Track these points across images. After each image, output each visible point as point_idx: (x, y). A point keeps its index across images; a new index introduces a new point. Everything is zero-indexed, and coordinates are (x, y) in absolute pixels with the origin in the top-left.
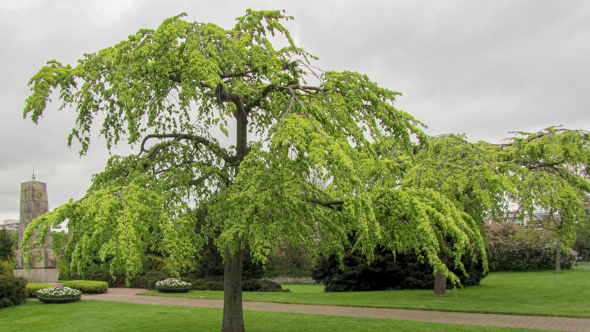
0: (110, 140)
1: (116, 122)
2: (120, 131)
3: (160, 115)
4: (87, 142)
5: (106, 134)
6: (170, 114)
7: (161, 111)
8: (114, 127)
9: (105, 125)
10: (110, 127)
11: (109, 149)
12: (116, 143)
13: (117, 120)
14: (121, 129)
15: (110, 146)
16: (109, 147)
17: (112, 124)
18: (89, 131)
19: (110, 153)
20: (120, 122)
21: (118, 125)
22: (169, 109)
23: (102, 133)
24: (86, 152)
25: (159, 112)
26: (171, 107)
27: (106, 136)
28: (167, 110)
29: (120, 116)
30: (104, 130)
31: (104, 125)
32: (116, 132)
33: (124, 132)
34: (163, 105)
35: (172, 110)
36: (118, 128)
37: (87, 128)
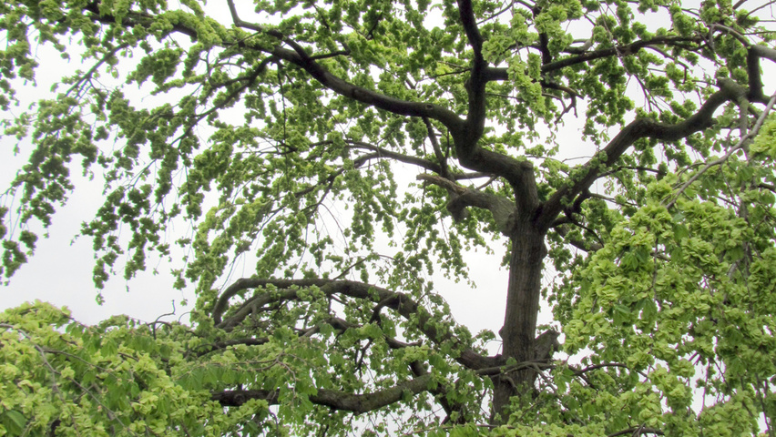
0: (110, 259)
1: (143, 214)
2: (149, 244)
3: (291, 262)
4: (23, 248)
5: (99, 236)
6: (318, 263)
7: (295, 252)
8: (134, 225)
9: (106, 213)
10: (120, 222)
11: (99, 284)
12: (129, 275)
13: (147, 206)
14: (155, 239)
15: (105, 277)
16: (101, 277)
17: (129, 214)
18: (47, 222)
19: (100, 300)
20: (156, 218)
21: (148, 223)
22: (317, 250)
23: (88, 232)
24: (10, 274)
25: (289, 255)
26: (322, 245)
27: (98, 245)
28: (312, 250)
29: (159, 200)
30: (95, 225)
31: (102, 212)
32: (138, 241)
33: (164, 250)
34: (302, 237)
35: (325, 253)
36: (147, 233)
37: (44, 213)
